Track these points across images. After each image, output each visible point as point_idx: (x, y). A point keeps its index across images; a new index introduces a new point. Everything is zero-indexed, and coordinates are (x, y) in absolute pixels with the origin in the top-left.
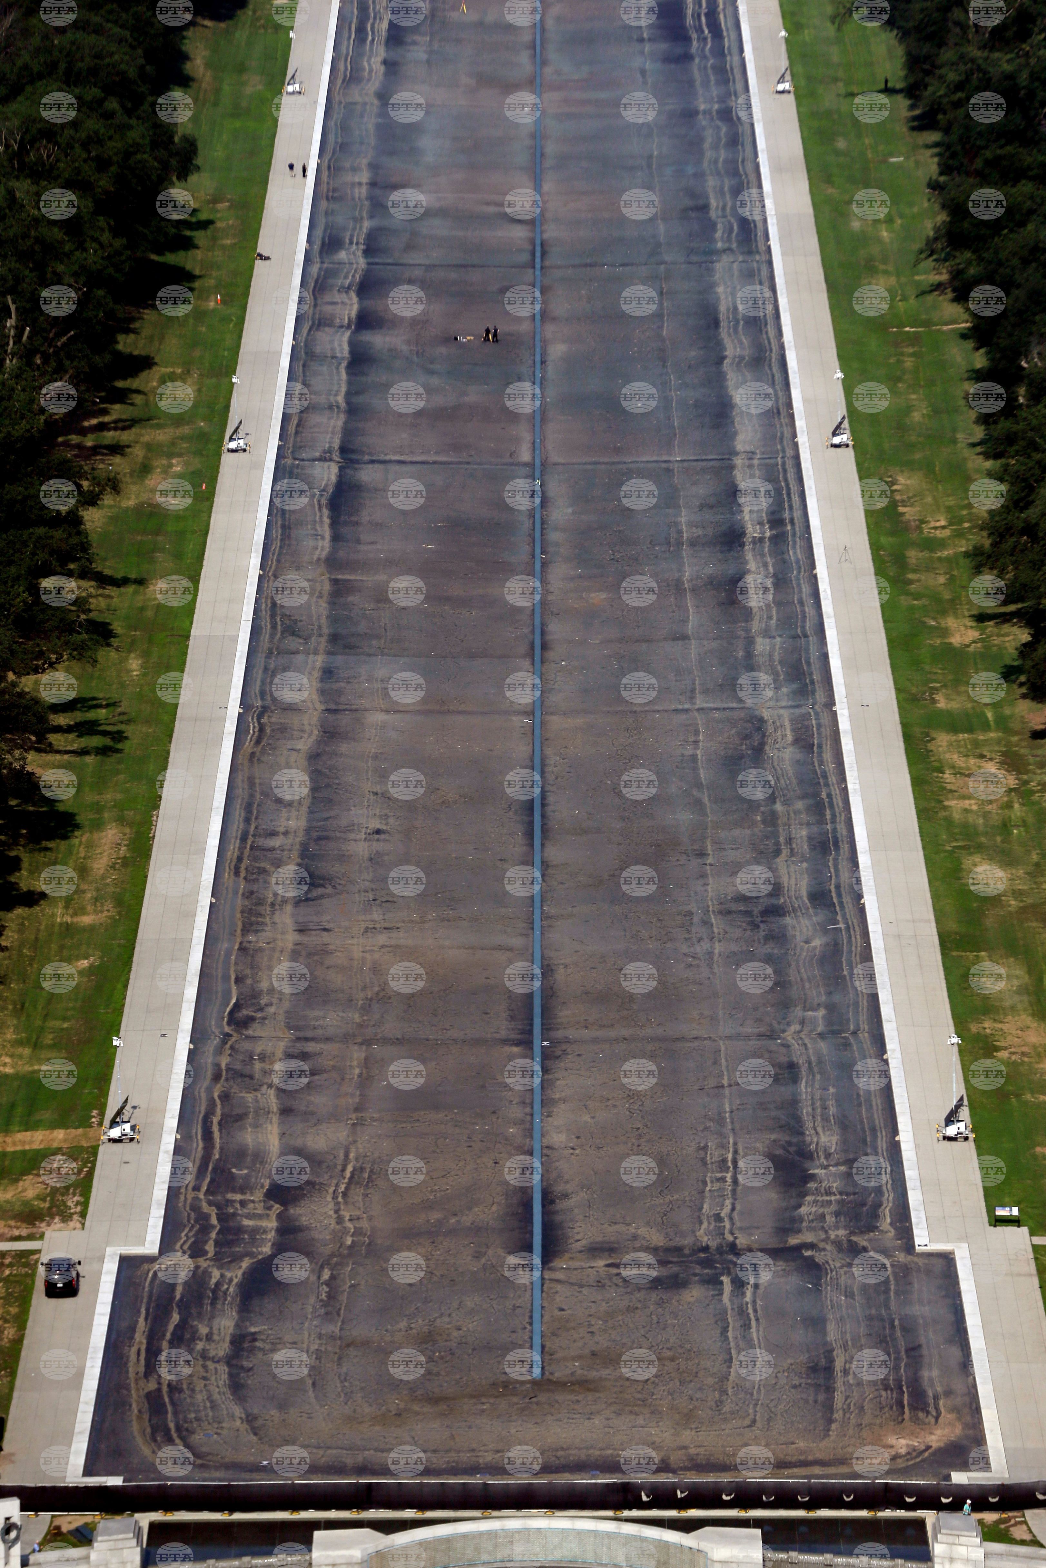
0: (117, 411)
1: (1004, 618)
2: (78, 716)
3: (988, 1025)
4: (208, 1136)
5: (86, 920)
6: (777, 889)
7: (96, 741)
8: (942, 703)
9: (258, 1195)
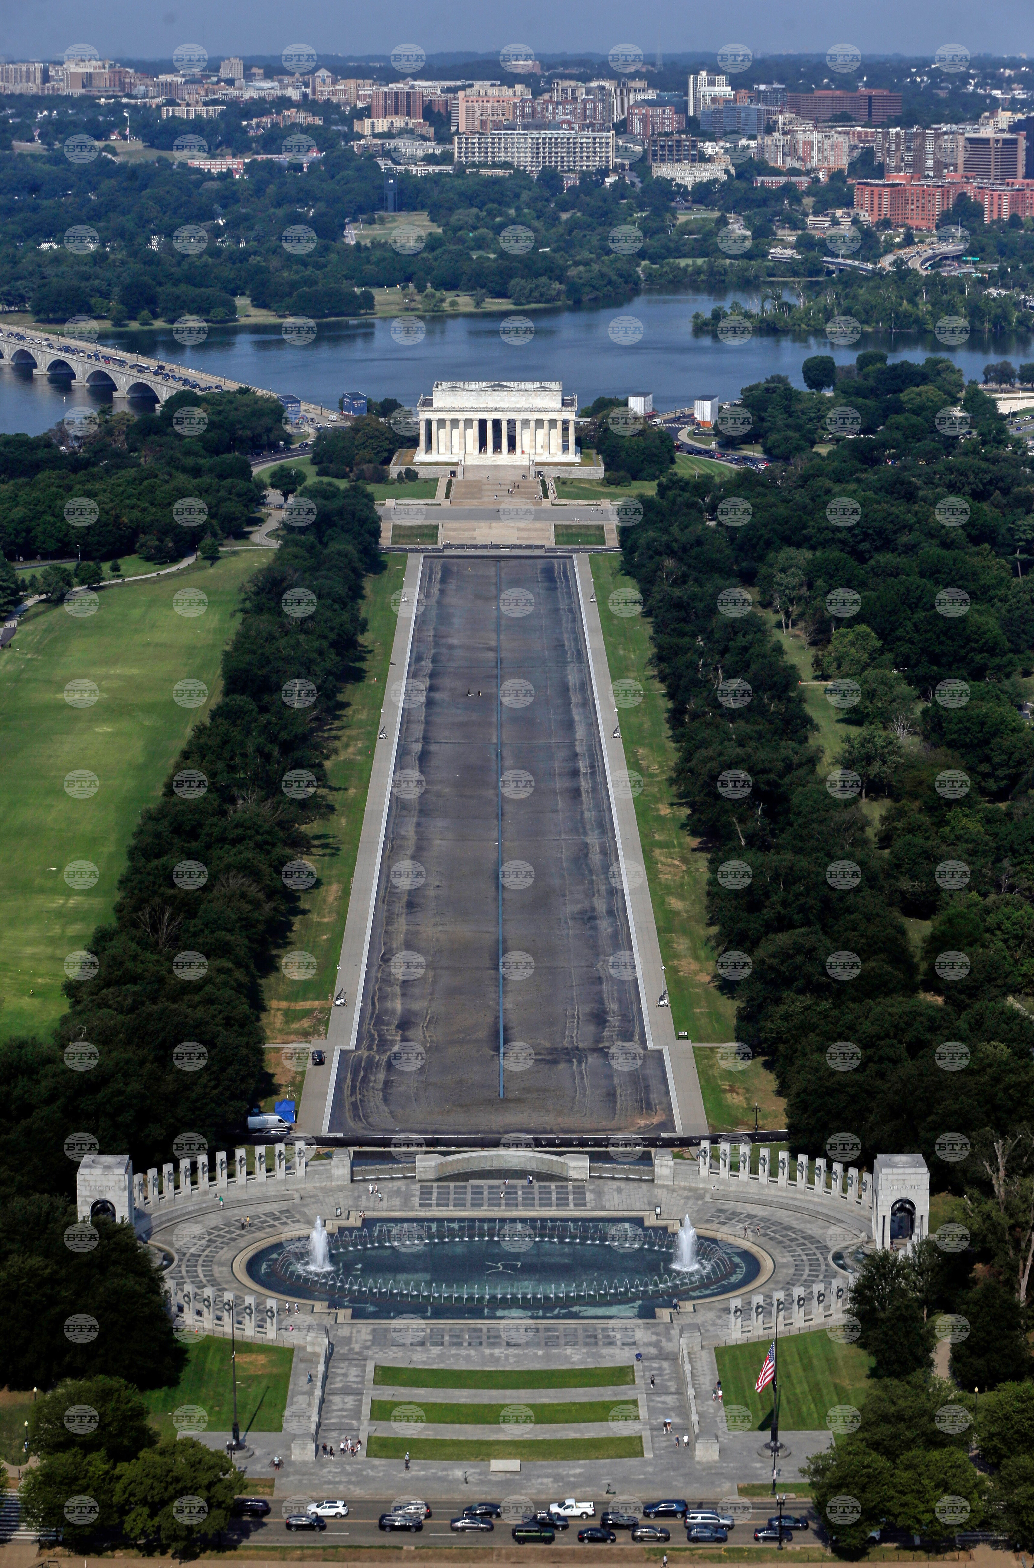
0: (337, 723)
1: (681, 805)
2: (322, 841)
3: (676, 962)
4: (373, 1004)
5: (326, 920)
6: (593, 909)
7: (328, 851)
8: (657, 837)
9: (393, 1027)
